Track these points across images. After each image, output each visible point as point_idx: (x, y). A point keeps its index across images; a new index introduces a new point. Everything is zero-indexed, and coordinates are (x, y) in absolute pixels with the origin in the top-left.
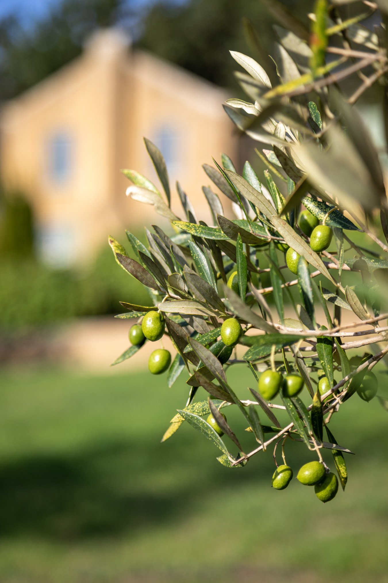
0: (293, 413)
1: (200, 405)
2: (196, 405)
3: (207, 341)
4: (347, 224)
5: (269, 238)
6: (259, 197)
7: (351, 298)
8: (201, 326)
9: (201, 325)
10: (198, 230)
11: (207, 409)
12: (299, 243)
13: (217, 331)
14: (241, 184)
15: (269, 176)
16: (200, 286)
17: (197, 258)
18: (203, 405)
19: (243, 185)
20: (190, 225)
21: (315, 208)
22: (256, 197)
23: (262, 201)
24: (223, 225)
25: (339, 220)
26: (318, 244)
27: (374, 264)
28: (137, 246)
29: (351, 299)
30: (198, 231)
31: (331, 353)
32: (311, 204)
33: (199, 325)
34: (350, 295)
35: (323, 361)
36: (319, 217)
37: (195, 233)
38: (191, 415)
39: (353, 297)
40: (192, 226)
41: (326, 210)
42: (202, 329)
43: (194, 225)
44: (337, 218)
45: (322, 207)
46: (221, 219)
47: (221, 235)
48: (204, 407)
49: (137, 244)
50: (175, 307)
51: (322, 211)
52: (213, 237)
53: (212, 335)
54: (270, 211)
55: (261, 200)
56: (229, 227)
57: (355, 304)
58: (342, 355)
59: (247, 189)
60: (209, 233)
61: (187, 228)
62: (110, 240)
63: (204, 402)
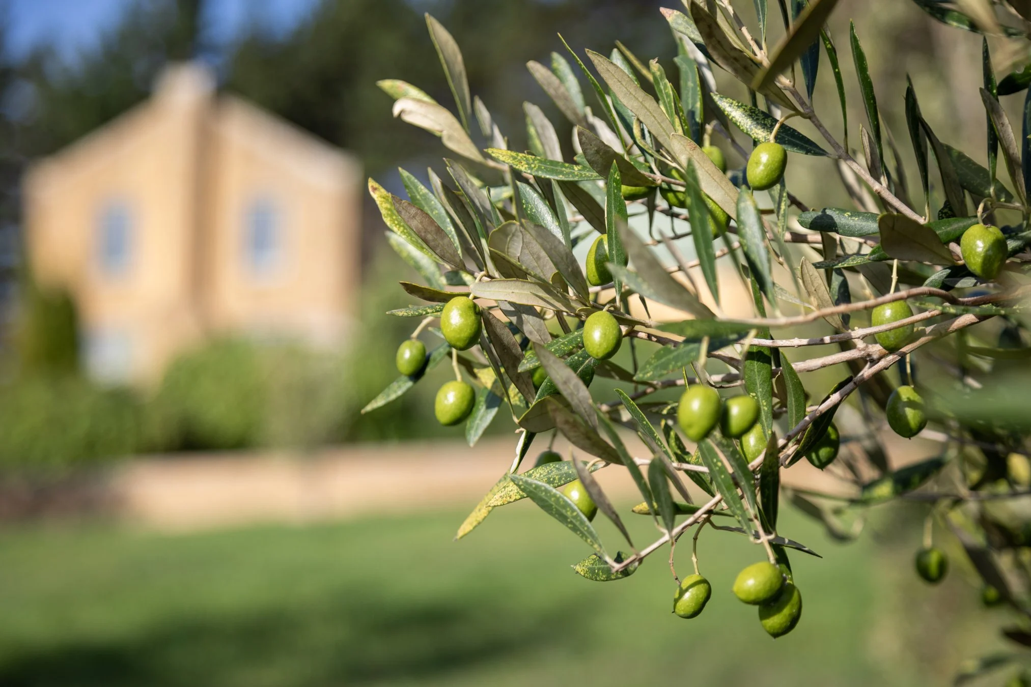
0: (723, 476)
1: (542, 472)
2: (535, 473)
3: (558, 353)
4: (807, 146)
5: (658, 178)
6: (646, 102)
7: (809, 279)
8: (537, 332)
9: (538, 329)
10: (532, 164)
11: (557, 478)
12: (718, 183)
13: (573, 336)
14: (615, 80)
15: (659, 70)
16: (551, 249)
17: (534, 210)
18: (548, 471)
19: (618, 80)
20: (518, 156)
21: (746, 118)
22: (641, 103)
23: (652, 111)
24: (586, 147)
25: (790, 138)
26: (762, 175)
27: (851, 220)
28: (421, 196)
29: (810, 282)
30: (533, 166)
31: (769, 378)
32: (737, 112)
33: (533, 330)
34: (809, 274)
35: (754, 394)
36: (753, 134)
37: (528, 169)
38: (535, 484)
39: (813, 277)
40: (521, 157)
41: (766, 122)
42: (540, 339)
43: (525, 157)
44: (787, 135)
45: (757, 117)
46: (584, 135)
47: (574, 173)
48: (550, 476)
49: (421, 193)
50: (500, 290)
51: (758, 124)
52: (561, 176)
53: (566, 343)
54: (663, 129)
55: (650, 109)
56: (596, 151)
57: (815, 290)
58: (792, 381)
59: (626, 88)
60: (552, 169)
61: (513, 161)
62: (372, 187)
63: (550, 467)
